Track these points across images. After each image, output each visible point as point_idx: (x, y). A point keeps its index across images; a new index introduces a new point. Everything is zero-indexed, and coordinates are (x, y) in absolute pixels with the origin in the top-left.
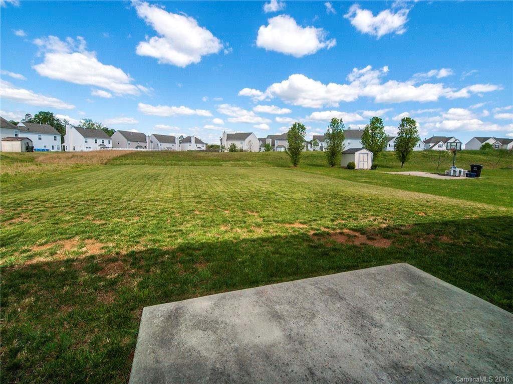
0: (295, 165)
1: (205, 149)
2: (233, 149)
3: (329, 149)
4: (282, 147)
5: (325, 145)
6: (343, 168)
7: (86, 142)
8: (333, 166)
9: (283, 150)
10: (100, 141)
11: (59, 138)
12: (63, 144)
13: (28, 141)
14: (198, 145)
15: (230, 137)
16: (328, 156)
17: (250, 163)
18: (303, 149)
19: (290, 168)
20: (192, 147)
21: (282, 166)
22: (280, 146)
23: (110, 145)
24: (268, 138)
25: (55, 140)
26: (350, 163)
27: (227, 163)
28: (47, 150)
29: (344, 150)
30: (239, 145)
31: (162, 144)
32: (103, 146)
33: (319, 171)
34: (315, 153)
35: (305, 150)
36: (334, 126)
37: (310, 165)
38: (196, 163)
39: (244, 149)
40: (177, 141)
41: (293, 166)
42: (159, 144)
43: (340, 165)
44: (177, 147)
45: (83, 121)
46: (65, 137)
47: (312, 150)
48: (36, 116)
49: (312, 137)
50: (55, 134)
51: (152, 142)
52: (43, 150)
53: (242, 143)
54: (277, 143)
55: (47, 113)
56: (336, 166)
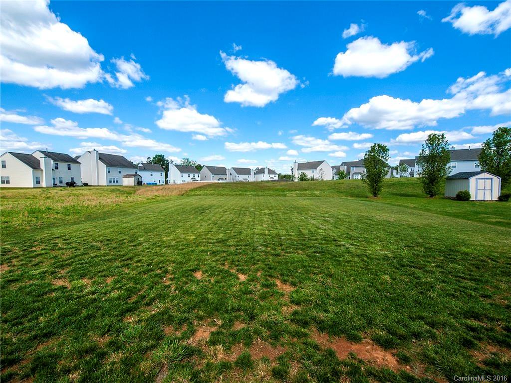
0: (375, 194)
1: (277, 179)
2: (303, 178)
3: (425, 174)
4: (359, 174)
5: (417, 169)
6: (449, 198)
7: (182, 176)
8: (432, 196)
9: (359, 177)
10: (192, 176)
11: (164, 174)
12: (167, 179)
13: (139, 177)
14: (270, 175)
15: (301, 166)
16: (424, 183)
17: (317, 193)
18: (386, 175)
19: (367, 199)
20: (266, 177)
21: (358, 196)
22: (356, 174)
23: (199, 179)
24: (342, 165)
25: (161, 175)
26: (461, 192)
27: (293, 192)
28: (156, 184)
29: (449, 175)
30: (309, 174)
31: (239, 175)
32: (194, 179)
33: (410, 203)
34: (403, 180)
35: (388, 176)
36: (432, 145)
37: (396, 194)
38: (260, 193)
39: (315, 178)
40: (252, 173)
41: (371, 195)
42: (237, 176)
43: (444, 194)
44: (251, 178)
45: (183, 161)
46: (168, 173)
47: (398, 176)
48: (154, 158)
49: (399, 162)
50: (162, 171)
51: (231, 174)
52: (153, 184)
53: (313, 172)
54: (353, 170)
55: (161, 156)
56: (437, 196)
